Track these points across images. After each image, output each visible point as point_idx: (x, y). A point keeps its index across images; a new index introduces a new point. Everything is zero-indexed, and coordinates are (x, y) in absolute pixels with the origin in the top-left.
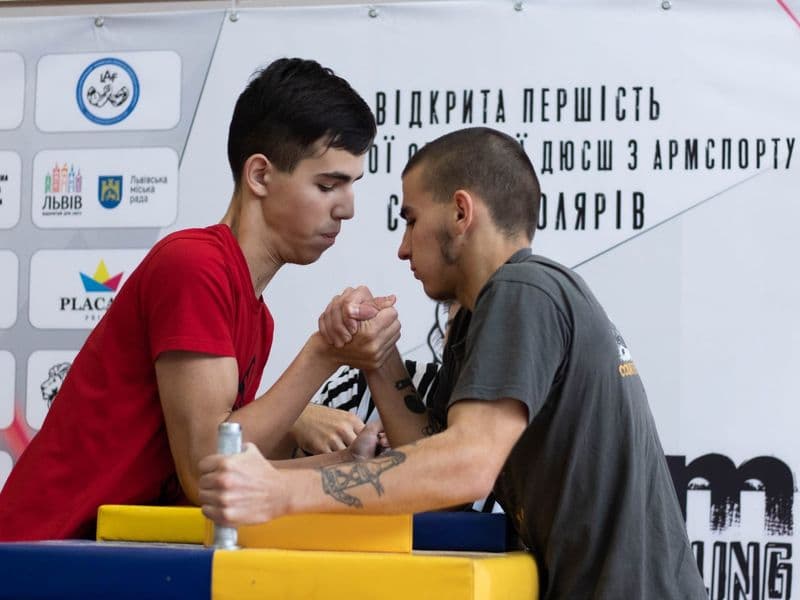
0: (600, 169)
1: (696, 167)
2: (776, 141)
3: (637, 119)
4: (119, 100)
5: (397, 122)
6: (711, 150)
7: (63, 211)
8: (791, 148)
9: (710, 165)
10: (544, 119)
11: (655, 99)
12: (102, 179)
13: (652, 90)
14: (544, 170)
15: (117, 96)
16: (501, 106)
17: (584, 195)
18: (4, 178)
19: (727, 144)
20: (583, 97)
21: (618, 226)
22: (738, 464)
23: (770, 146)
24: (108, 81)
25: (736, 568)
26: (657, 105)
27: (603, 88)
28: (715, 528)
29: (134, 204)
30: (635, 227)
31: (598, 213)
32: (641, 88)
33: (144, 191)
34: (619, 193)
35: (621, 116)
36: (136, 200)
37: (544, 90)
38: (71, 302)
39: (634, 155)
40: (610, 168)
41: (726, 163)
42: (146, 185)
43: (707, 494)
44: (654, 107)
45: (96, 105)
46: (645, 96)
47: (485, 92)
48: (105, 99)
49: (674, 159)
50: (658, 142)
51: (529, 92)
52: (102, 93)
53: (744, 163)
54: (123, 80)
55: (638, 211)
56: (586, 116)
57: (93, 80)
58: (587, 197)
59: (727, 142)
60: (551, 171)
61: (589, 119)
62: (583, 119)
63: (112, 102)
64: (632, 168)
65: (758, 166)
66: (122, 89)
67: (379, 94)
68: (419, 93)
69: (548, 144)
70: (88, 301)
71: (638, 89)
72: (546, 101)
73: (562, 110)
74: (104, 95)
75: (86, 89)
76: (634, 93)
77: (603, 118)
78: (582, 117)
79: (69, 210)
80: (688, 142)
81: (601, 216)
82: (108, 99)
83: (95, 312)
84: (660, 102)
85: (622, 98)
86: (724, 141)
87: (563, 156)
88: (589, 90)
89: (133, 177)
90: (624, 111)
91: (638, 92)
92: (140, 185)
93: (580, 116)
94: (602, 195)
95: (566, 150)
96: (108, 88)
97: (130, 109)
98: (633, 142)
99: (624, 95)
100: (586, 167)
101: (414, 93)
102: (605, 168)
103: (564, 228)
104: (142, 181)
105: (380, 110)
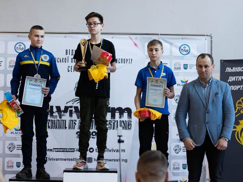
5: (69, 54)
18: (2, 62)
22: (123, 109)
25: (123, 124)
28: (120, 118)
43: (119, 113)
105: (67, 52)
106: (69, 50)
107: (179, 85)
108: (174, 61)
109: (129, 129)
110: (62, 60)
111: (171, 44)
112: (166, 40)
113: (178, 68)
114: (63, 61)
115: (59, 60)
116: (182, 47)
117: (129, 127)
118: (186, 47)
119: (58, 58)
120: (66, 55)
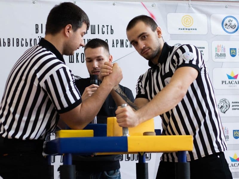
1: (123, 47)
3: (108, 34)
5: (42, 33)
6: (127, 42)
9: (127, 47)
11: (112, 29)
13: (111, 26)
20: (93, 27)
27: (98, 25)
32: (108, 26)
35: (103, 33)
44: (112, 31)
49: (117, 45)
50: (113, 40)
56: (94, 33)
61: (95, 33)
62: (93, 33)
67: (36, 25)
71: (107, 26)
80: (121, 40)
84: (113, 29)
88: (95, 26)
90: (104, 32)
93: (92, 33)
98: (107, 40)
99: (104, 27)
105: (37, 29)
106: (42, 24)
107: (224, 83)
108: (215, 44)
109: (148, 158)
110: (28, 41)
111: (209, 15)
112: (201, 8)
113: (221, 55)
114: (31, 43)
115: (24, 42)
116: (226, 21)
117: (148, 156)
118: (231, 21)
119: (23, 39)
120: (36, 33)
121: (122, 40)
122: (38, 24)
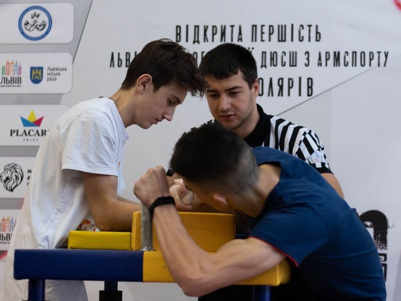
0: (290, 66)
1: (339, 65)
2: (379, 53)
3: (309, 41)
4: (42, 27)
6: (346, 57)
7: (12, 85)
8: (386, 56)
9: (346, 65)
10: (262, 41)
11: (319, 31)
12: (32, 69)
13: (317, 26)
14: (262, 66)
15: (40, 26)
16: (240, 33)
17: (282, 79)
19: (354, 54)
20: (282, 29)
21: (300, 95)
23: (376, 55)
24: (35, 18)
26: (320, 34)
27: (292, 25)
29: (49, 81)
30: (309, 95)
31: (289, 88)
33: (54, 75)
34: (300, 78)
35: (301, 39)
36: (50, 79)
37: (262, 26)
38: (16, 132)
39: (308, 59)
40: (296, 66)
41: (354, 64)
42: (55, 72)
44: (318, 35)
45: (29, 30)
46: (313, 30)
47: (232, 26)
48: (34, 27)
49: (329, 62)
50: (320, 53)
51: (254, 26)
52: (32, 24)
53: (363, 64)
54: (43, 18)
55: (310, 87)
57: (28, 17)
58: (284, 80)
59: (354, 53)
60: (266, 66)
61: (285, 41)
62: (282, 41)
63: (38, 29)
64: (307, 65)
65: (370, 65)
66: (43, 22)
67: (177, 27)
68: (198, 26)
69: (264, 53)
70: (25, 131)
71: (310, 26)
72: (263, 31)
73: (272, 36)
74: (33, 25)
75: (23, 22)
76: (308, 28)
77: (292, 40)
78: (282, 39)
79: (14, 84)
80: (335, 53)
81: (291, 90)
82: (35, 27)
83: (28, 137)
84: (321, 32)
85: (302, 30)
86: (353, 52)
87: (272, 59)
88: (285, 26)
89: (49, 68)
90: (303, 37)
91: (310, 28)
92: (52, 72)
93: (280, 39)
94: (292, 79)
95: (273, 56)
96: (35, 21)
97: (47, 33)
98: (307, 53)
99: (303, 28)
100: (283, 65)
101: (195, 26)
102: (293, 66)
103: (272, 95)
104: (53, 69)
121: (337, 53)
122: (180, 25)
